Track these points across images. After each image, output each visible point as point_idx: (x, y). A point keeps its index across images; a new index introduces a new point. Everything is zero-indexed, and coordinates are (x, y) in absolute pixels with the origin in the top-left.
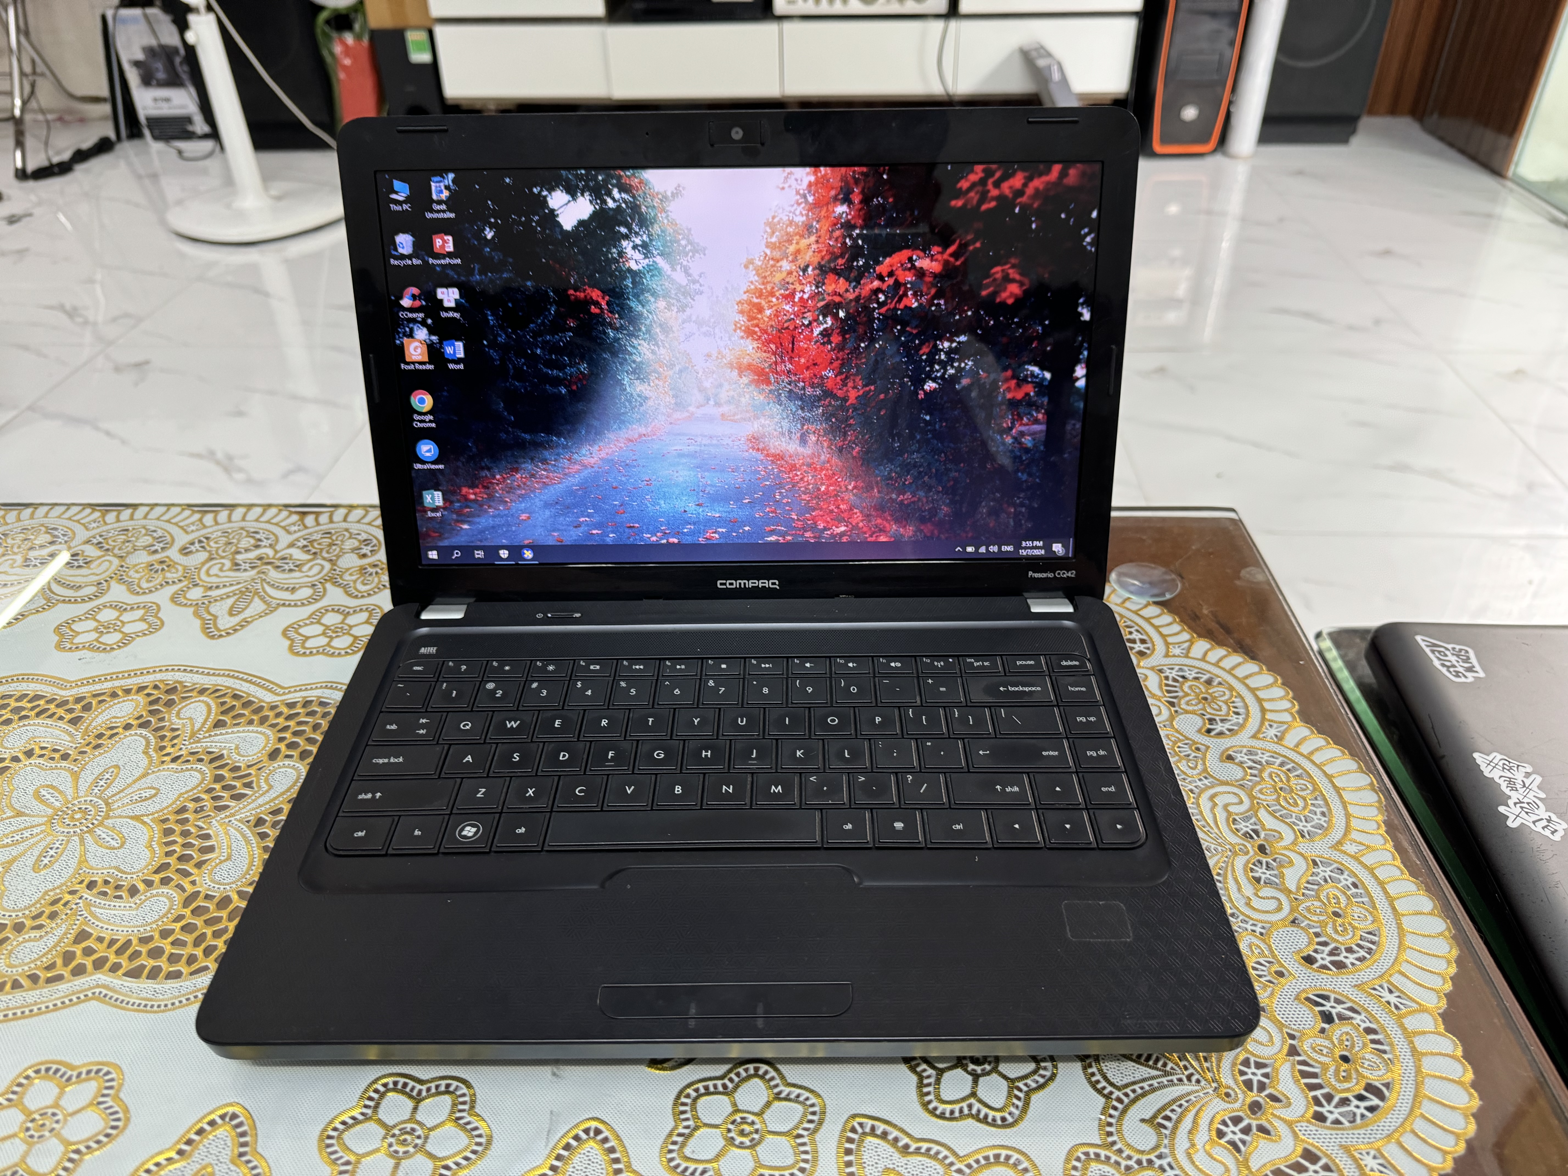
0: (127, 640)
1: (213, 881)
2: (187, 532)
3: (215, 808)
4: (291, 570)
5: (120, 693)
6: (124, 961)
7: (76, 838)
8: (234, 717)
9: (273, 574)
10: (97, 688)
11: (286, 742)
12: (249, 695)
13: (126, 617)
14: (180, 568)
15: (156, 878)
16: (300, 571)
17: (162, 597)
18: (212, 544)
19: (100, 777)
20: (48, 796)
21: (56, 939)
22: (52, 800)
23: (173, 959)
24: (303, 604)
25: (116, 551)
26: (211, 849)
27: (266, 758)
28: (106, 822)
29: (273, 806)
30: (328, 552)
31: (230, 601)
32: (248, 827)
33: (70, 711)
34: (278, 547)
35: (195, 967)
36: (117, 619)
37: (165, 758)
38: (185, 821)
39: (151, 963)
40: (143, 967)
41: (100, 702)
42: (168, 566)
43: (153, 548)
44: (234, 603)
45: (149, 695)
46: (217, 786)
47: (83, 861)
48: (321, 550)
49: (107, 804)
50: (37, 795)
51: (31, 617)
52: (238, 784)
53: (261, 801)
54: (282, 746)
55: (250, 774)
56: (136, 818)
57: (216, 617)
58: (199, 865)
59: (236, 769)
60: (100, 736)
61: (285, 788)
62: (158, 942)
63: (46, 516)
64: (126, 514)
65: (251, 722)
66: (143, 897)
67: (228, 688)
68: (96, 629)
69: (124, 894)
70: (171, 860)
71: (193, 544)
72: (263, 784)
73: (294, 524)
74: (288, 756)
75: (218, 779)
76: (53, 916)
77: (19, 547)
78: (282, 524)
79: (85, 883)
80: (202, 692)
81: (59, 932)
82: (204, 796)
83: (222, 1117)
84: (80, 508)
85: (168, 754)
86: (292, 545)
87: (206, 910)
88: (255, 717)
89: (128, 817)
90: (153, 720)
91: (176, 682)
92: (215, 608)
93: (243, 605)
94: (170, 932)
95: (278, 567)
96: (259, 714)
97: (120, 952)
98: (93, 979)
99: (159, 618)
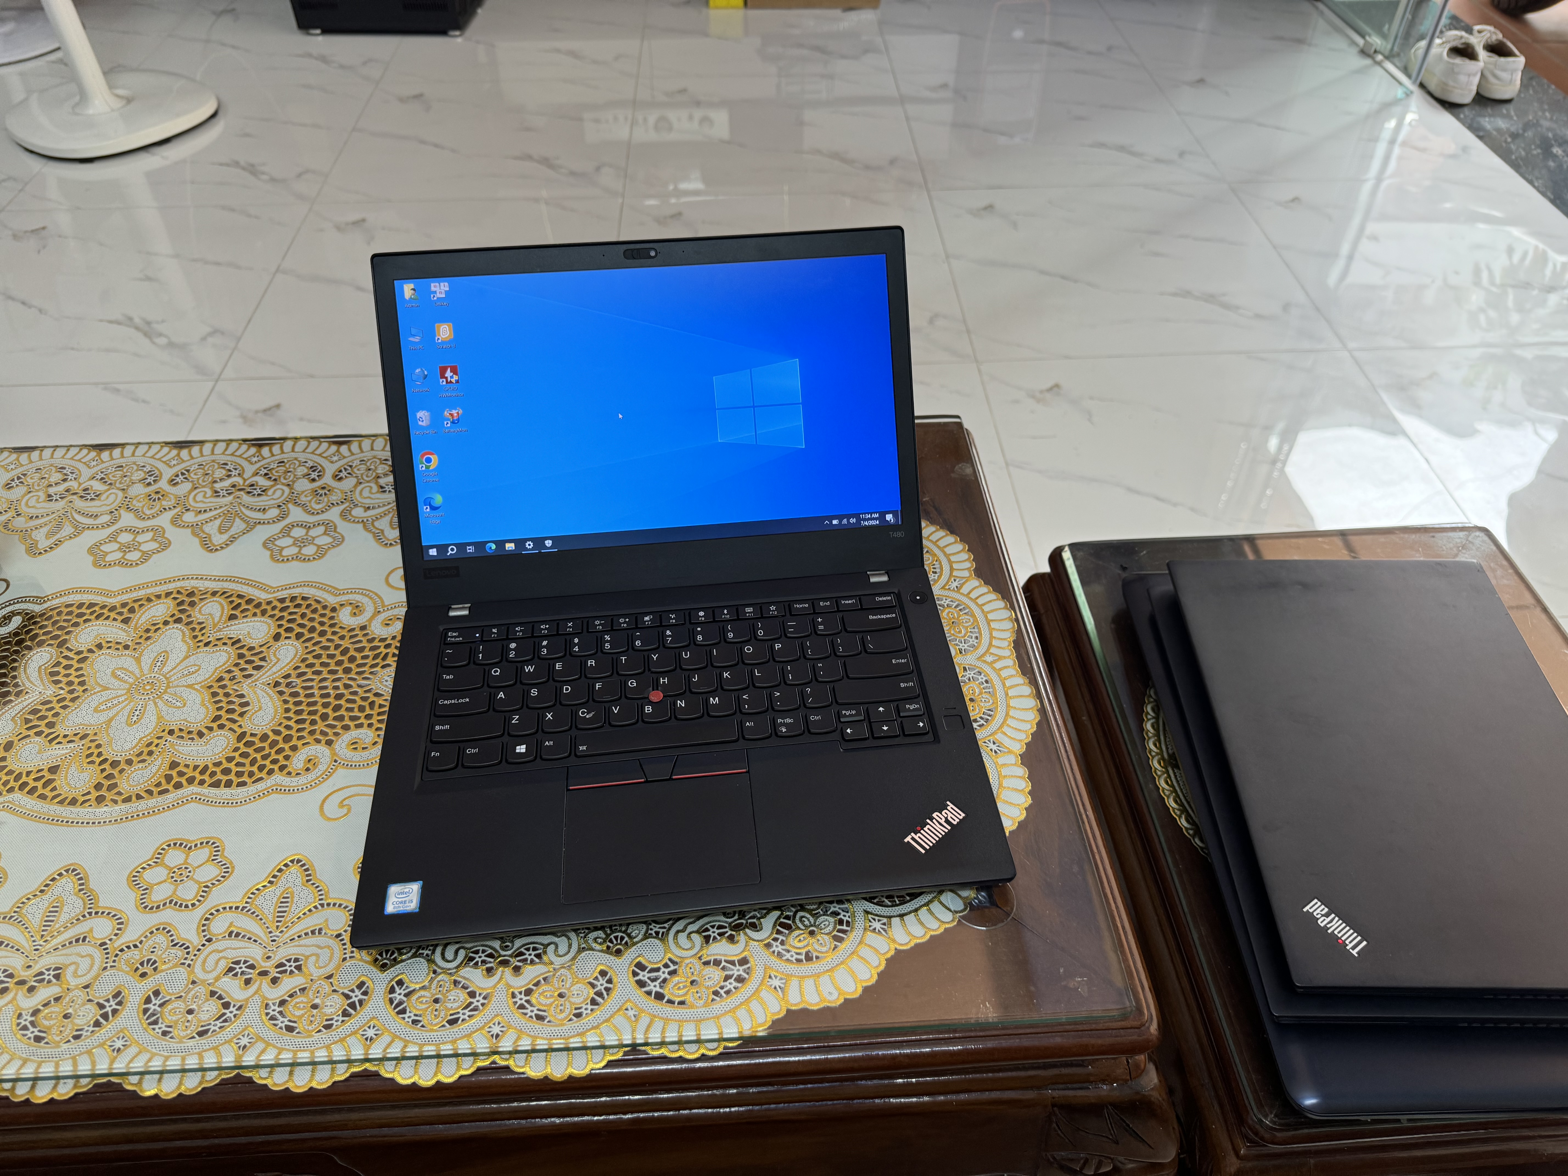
0: (146, 557)
1: (253, 724)
2: (170, 467)
3: (245, 676)
4: (259, 495)
5: (153, 598)
6: (206, 777)
7: (151, 702)
8: (242, 612)
9: (246, 499)
10: (135, 595)
11: (284, 628)
12: (249, 595)
13: (140, 538)
14: (172, 496)
15: (215, 725)
16: (267, 495)
17: (164, 520)
18: (192, 475)
19: (156, 660)
20: (123, 675)
21: (157, 767)
22: (127, 678)
23: (239, 774)
24: (274, 522)
25: (117, 485)
26: (247, 704)
27: (271, 640)
28: (169, 690)
29: (284, 672)
30: (285, 479)
31: (218, 522)
32: (271, 688)
33: (121, 614)
34: (246, 476)
35: (254, 779)
36: (133, 540)
37: (201, 644)
38: (224, 686)
39: (224, 778)
40: (220, 781)
41: (141, 606)
42: (163, 496)
43: (147, 481)
44: (221, 524)
45: (175, 599)
46: (242, 661)
47: (160, 718)
48: (280, 477)
49: (167, 678)
50: (114, 675)
51: (66, 542)
52: (255, 659)
53: (274, 669)
54: (281, 631)
55: (262, 652)
56: (190, 686)
57: (209, 536)
58: (242, 715)
59: (251, 649)
60: (147, 631)
61: (289, 659)
62: (225, 765)
63: (52, 457)
64: (117, 452)
65: (255, 615)
66: (208, 738)
67: (233, 590)
68: (119, 549)
69: (195, 737)
70: (222, 713)
71: (177, 476)
72: (273, 658)
73: (254, 456)
74: (286, 638)
75: (241, 656)
76: (150, 753)
77: (39, 485)
78: (245, 456)
79: (166, 731)
80: (214, 594)
81: (158, 763)
82: (233, 669)
83: (292, 861)
84: (78, 449)
85: (200, 641)
86: (256, 474)
87: (253, 743)
88: (258, 611)
89: (184, 686)
90: (183, 617)
91: (193, 587)
92: (207, 528)
93: (228, 525)
94: (233, 758)
95: (249, 493)
96: (260, 608)
97: (202, 772)
98: (189, 790)
99: (166, 538)
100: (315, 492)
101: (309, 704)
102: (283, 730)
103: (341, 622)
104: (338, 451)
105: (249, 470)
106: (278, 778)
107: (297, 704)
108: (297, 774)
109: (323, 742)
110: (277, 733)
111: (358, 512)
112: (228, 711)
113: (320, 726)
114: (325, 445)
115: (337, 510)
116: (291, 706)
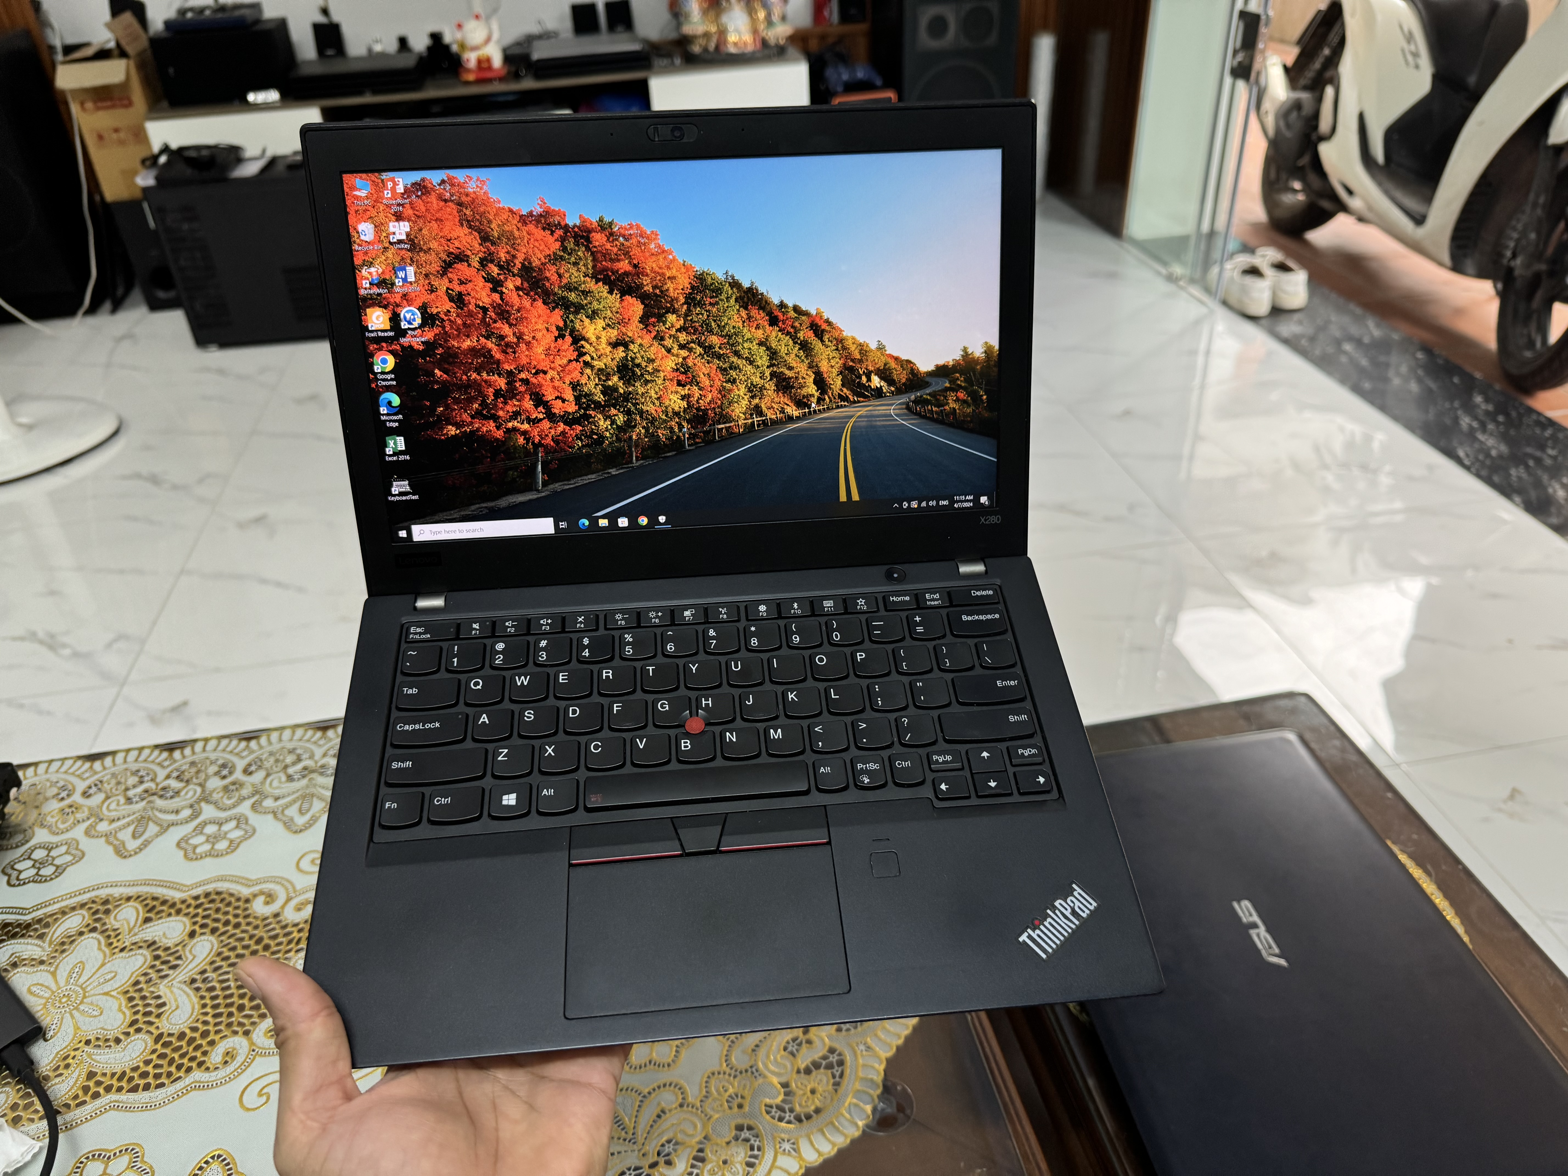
0: (60, 871)
1: (171, 1024)
2: (83, 780)
3: (160, 977)
4: (172, 797)
5: (67, 910)
6: (124, 1084)
7: (68, 1015)
8: (157, 913)
9: (159, 803)
10: (49, 910)
11: (199, 924)
12: (164, 896)
13: (54, 853)
14: (86, 810)
15: (132, 1030)
16: (179, 796)
17: (78, 832)
18: (105, 785)
19: (71, 972)
21: (74, 1080)
22: (42, 993)
23: (157, 1076)
24: (187, 822)
26: (164, 1004)
27: (186, 938)
28: (85, 1000)
29: (199, 969)
30: (197, 778)
32: (187, 986)
33: (36, 930)
34: (158, 780)
35: (172, 1079)
36: (48, 856)
37: (117, 950)
38: (141, 990)
39: (142, 1082)
40: (138, 1085)
41: (56, 920)
42: (76, 809)
43: (60, 796)
44: (135, 829)
45: (90, 908)
46: (157, 963)
47: (77, 1028)
49: (83, 989)
50: (30, 992)
52: (171, 958)
53: (190, 967)
54: (197, 928)
55: (177, 951)
56: (107, 994)
57: (123, 843)
58: (159, 1016)
59: (167, 949)
60: (63, 943)
61: (205, 955)
62: (143, 1068)
65: (170, 915)
66: (126, 1043)
67: (148, 893)
68: (33, 866)
69: (112, 1044)
71: (90, 787)
72: (189, 956)
73: (166, 760)
74: (202, 934)
75: (157, 957)
76: (67, 1066)
78: (158, 761)
79: (83, 1043)
80: (129, 899)
81: (75, 1075)
83: (213, 1158)
85: (116, 947)
86: (168, 777)
87: (171, 1043)
88: (173, 911)
89: (99, 994)
90: (98, 925)
91: (108, 895)
92: (121, 835)
93: (141, 829)
94: (150, 1061)
95: (161, 796)
96: (174, 908)
97: (120, 1079)
98: (106, 1099)
99: (80, 850)
100: (226, 789)
101: (226, 997)
102: (199, 1025)
103: (255, 912)
104: (247, 746)
105: (161, 774)
106: (198, 1075)
107: (213, 998)
108: (217, 1068)
109: (240, 1033)
110: (194, 1029)
111: (269, 803)
112: (146, 1014)
113: (236, 1018)
114: (235, 742)
115: (248, 803)
116: (208, 1001)
